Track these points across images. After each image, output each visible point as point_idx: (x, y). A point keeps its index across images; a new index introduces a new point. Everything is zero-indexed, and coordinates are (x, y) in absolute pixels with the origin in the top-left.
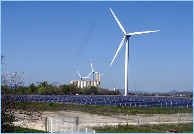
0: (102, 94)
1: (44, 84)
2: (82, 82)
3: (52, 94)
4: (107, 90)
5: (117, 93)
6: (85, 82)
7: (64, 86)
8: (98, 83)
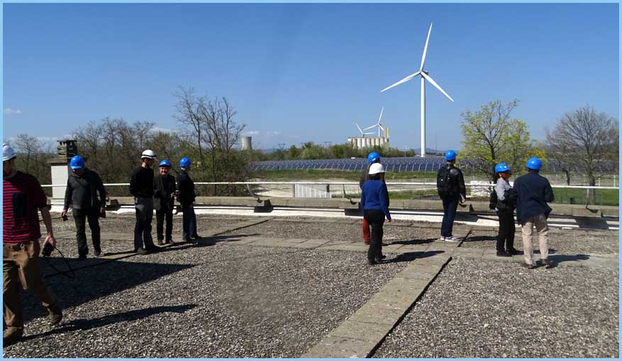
0: (389, 156)
1: (308, 146)
2: (363, 140)
3: (320, 158)
4: (397, 150)
5: (411, 154)
6: (368, 140)
7: (336, 147)
8: (386, 140)
